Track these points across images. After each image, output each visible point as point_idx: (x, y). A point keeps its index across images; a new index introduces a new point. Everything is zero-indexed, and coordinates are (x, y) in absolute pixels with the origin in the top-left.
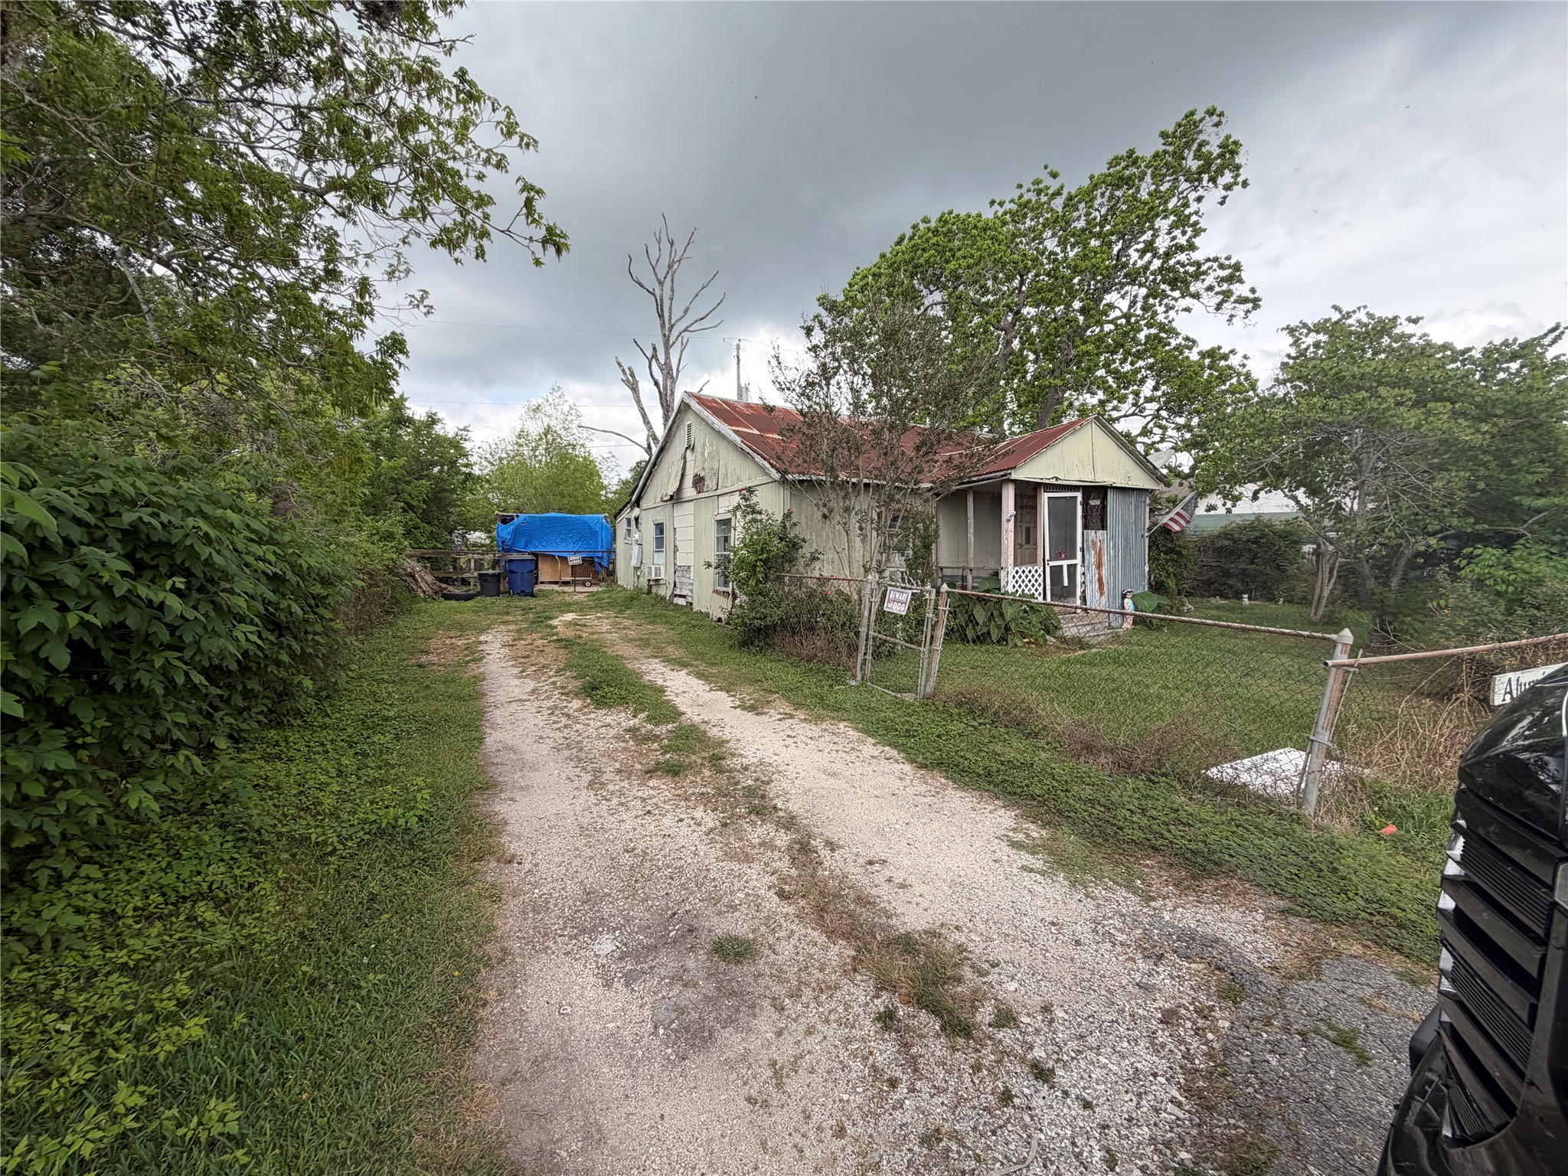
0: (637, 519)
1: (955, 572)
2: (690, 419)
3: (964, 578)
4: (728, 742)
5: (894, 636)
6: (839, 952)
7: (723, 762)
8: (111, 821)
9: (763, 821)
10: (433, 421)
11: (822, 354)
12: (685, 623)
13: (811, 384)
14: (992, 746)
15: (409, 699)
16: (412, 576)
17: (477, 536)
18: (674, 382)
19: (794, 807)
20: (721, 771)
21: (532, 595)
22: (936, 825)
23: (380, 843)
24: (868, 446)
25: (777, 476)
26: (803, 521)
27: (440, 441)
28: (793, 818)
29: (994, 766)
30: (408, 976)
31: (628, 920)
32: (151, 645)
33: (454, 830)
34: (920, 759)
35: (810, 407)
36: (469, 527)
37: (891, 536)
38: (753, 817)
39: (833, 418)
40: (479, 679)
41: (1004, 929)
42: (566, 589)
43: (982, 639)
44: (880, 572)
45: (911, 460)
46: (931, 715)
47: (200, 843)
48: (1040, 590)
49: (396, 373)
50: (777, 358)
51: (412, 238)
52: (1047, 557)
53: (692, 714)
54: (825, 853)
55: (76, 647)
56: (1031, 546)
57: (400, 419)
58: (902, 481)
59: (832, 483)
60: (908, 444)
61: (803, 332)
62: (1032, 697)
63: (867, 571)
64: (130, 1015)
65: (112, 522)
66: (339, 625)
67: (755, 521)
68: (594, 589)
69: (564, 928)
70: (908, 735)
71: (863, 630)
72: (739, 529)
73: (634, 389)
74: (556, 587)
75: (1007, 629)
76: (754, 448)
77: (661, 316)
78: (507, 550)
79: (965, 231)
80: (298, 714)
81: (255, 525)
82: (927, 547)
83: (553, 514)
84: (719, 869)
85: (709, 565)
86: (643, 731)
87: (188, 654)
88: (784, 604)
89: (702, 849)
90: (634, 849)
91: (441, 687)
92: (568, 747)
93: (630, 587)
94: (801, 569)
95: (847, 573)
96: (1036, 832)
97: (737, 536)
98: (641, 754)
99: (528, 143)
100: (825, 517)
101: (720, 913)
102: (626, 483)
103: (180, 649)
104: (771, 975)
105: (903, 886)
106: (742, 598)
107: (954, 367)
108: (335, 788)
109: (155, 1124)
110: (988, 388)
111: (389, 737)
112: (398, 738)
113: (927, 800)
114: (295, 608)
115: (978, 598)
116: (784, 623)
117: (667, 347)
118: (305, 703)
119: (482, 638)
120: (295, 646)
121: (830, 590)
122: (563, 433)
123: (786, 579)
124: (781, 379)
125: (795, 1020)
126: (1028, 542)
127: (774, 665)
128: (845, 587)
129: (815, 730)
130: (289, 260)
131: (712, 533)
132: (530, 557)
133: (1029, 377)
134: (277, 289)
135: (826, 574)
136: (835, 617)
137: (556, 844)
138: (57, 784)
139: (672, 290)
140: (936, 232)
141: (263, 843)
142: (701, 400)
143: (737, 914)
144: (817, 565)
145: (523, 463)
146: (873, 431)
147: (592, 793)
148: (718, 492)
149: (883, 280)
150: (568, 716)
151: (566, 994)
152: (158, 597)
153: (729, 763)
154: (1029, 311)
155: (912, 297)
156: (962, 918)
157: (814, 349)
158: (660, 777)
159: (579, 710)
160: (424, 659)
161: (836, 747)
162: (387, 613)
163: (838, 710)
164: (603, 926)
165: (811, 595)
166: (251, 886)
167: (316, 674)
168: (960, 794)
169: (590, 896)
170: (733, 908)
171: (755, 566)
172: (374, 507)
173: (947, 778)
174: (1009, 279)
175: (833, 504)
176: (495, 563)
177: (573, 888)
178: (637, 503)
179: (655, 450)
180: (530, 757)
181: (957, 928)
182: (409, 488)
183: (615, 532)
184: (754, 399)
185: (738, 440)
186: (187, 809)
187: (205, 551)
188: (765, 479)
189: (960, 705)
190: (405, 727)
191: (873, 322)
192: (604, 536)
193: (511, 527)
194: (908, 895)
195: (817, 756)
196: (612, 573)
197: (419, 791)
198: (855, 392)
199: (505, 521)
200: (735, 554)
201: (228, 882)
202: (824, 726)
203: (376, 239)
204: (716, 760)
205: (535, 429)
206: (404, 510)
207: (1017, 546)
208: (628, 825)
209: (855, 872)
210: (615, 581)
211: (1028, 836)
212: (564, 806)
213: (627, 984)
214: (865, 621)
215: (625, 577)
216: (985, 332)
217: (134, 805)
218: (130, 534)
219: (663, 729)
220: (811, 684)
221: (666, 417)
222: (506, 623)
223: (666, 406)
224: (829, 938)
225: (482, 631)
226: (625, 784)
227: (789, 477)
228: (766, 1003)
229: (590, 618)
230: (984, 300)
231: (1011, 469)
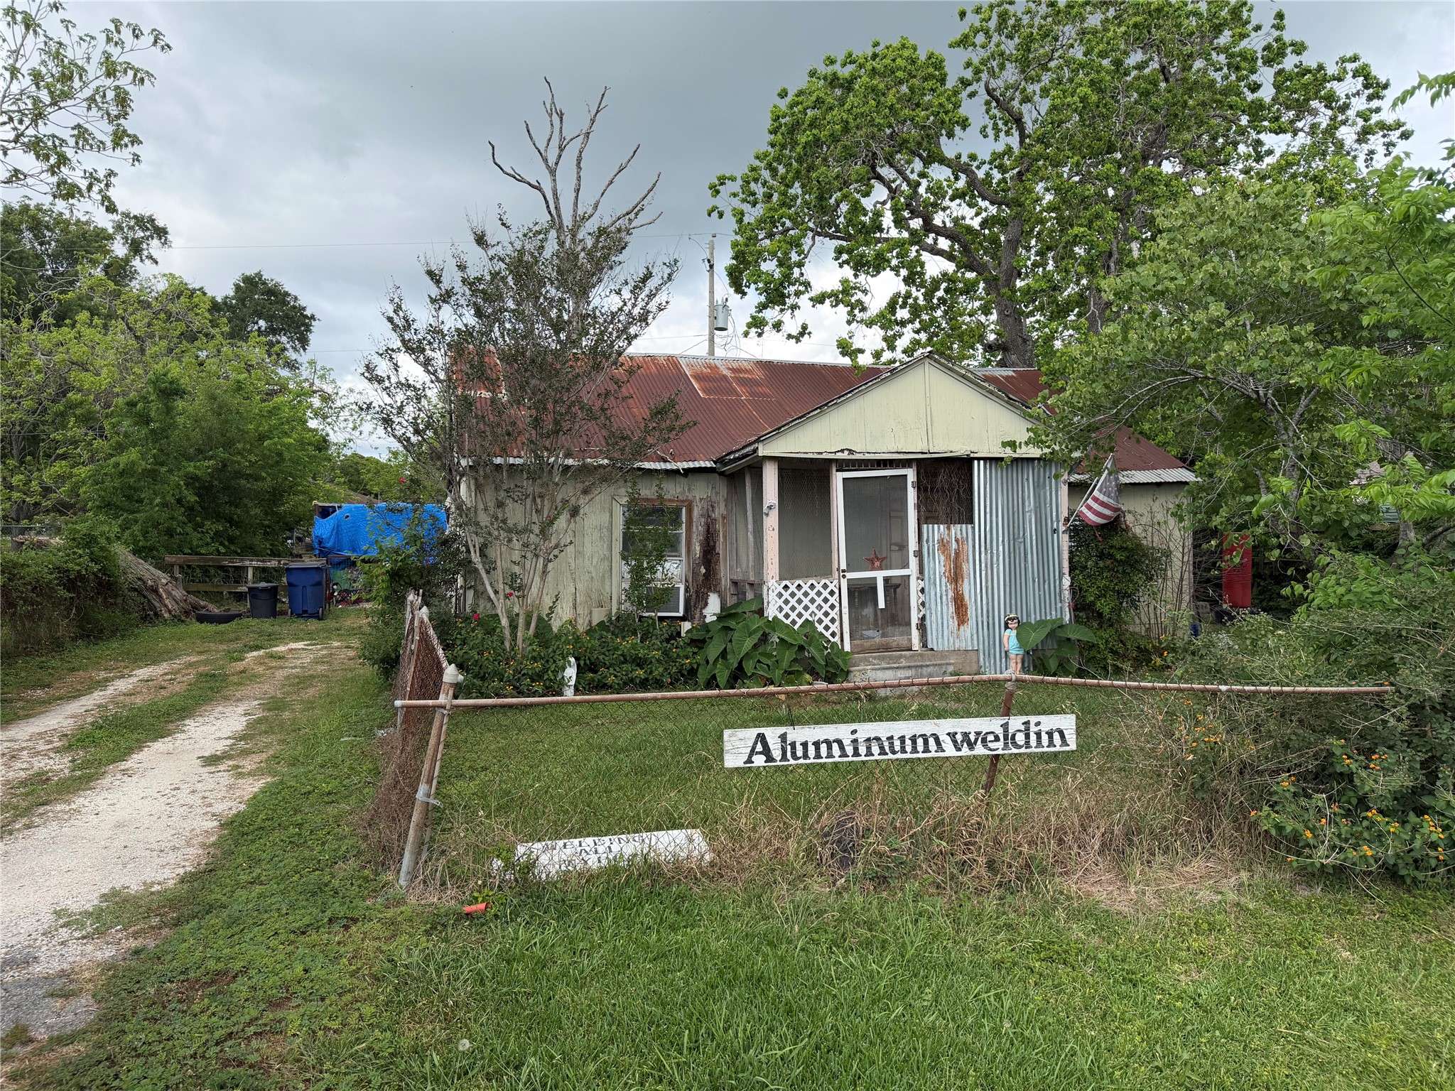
52: (843, 566)
231: (758, 441)
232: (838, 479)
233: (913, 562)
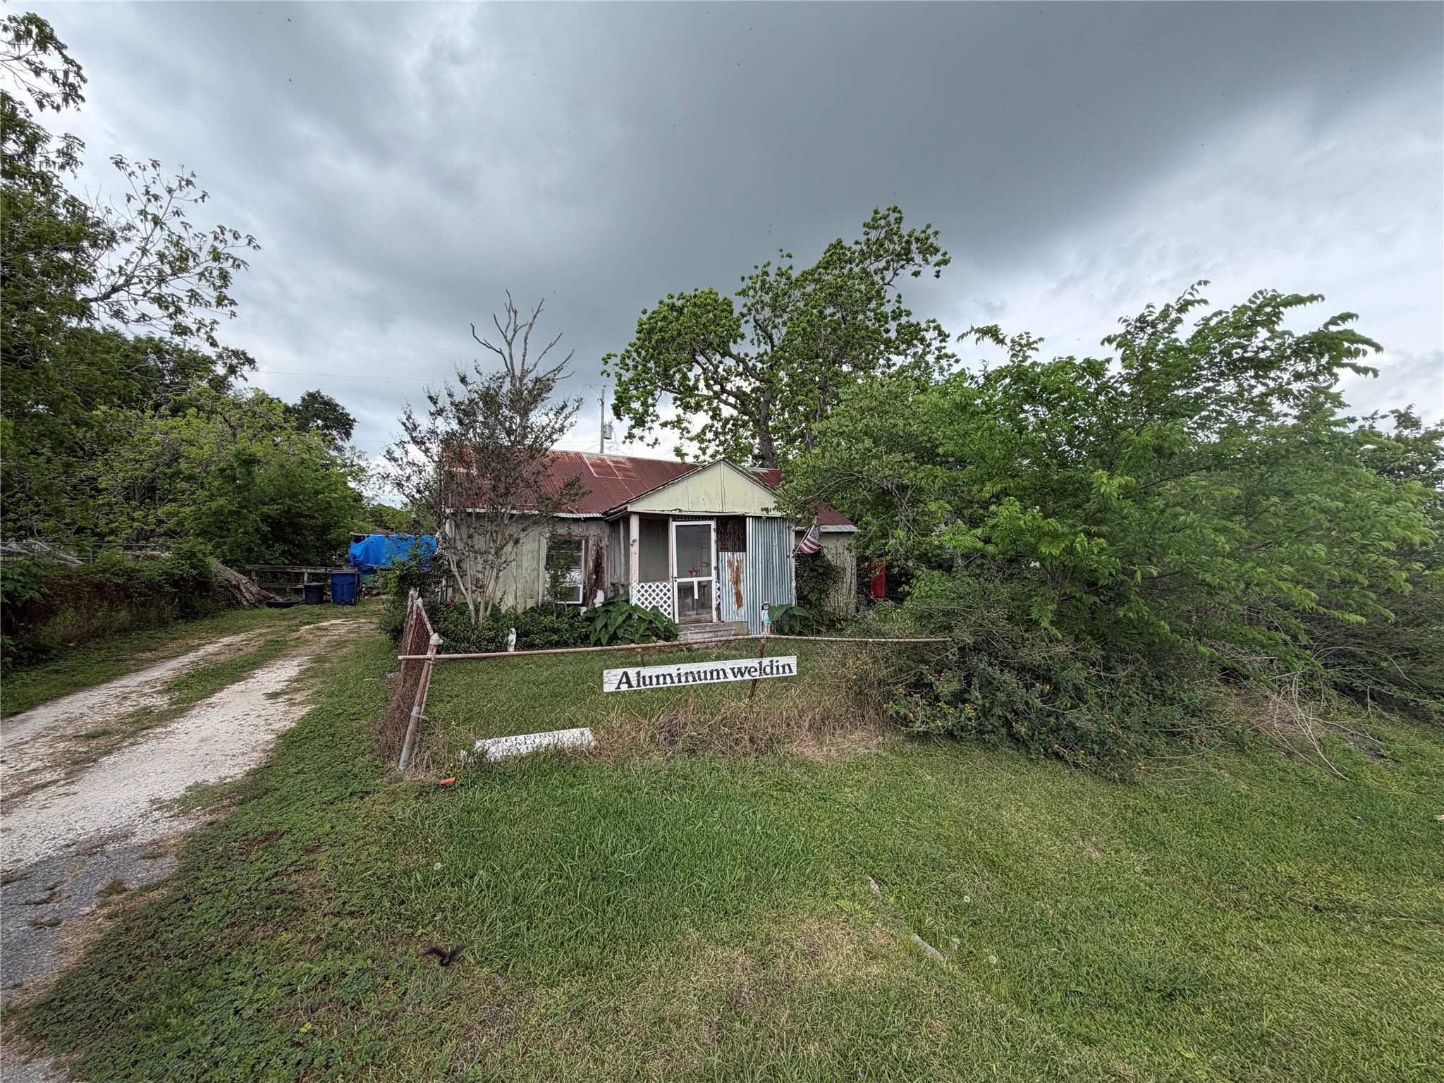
21: (352, 603)
48: (670, 602)
52: (676, 574)
78: (358, 564)
193: (362, 545)
199: (358, 540)
231: (627, 503)
232: (673, 525)
233: (714, 572)
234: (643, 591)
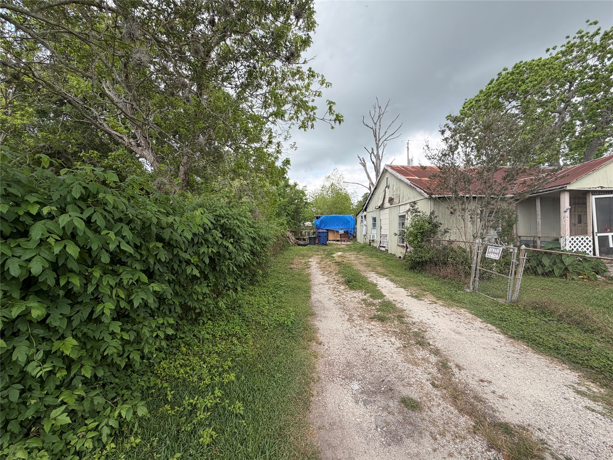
0: (365, 216)
1: (529, 239)
2: (387, 175)
3: (535, 242)
4: (405, 310)
5: (491, 269)
6: (465, 421)
7: (403, 319)
8: (215, 309)
9: (423, 348)
10: (296, 185)
11: (450, 141)
12: (385, 258)
13: (445, 155)
14: (559, 334)
15: (288, 280)
16: (288, 237)
17: (308, 224)
18: (380, 161)
19: (439, 345)
20: (402, 323)
21: (326, 245)
22: (521, 370)
23: (280, 328)
24: (475, 180)
25: (427, 196)
26: (440, 215)
27: (297, 191)
28: (438, 350)
29: (561, 345)
30: (289, 378)
31: (365, 378)
32: (225, 258)
33: (302, 328)
34: (510, 333)
35: (444, 165)
36: (306, 220)
37: (489, 221)
38: (418, 346)
39: (455, 168)
40: (309, 275)
41: (574, 439)
42: (338, 243)
43: (549, 274)
44: (483, 239)
45: (500, 184)
46: (516, 311)
47: (234, 319)
48: (591, 249)
49: (287, 172)
50: (427, 146)
51: (292, 126)
52: (596, 230)
53: (389, 297)
54: (456, 370)
55: (210, 258)
56: (582, 225)
57: (287, 186)
58: (495, 194)
59: (456, 198)
60: (498, 177)
61: (440, 133)
62: (589, 310)
63: (475, 238)
64: (218, 367)
65: (219, 223)
66: (268, 254)
67: (417, 216)
68: (348, 243)
69: (340, 375)
70: (501, 319)
71: (473, 266)
72: (409, 219)
73: (364, 165)
74: (334, 242)
75: (566, 269)
76: (416, 185)
77: (375, 136)
78: (318, 228)
79: (531, 69)
80: (257, 281)
81: (250, 222)
82: (510, 226)
83: (334, 215)
84: (403, 367)
85: (396, 235)
86: (369, 301)
87: (233, 261)
88: (431, 252)
89: (395, 355)
90: (366, 349)
91: (297, 276)
92: (340, 304)
93: (362, 242)
94: (439, 236)
95: (464, 238)
96: (595, 388)
97: (408, 222)
98: (368, 311)
99: (329, 85)
100: (452, 213)
101: (404, 386)
102: (360, 202)
103: (231, 260)
104: (430, 422)
105: (502, 397)
106: (410, 249)
107: (527, 137)
108: (267, 307)
109: (224, 403)
110: (548, 144)
111: (282, 292)
112: (285, 293)
113: (516, 355)
114: (258, 248)
115: (546, 253)
116: (431, 261)
117: (378, 148)
118: (260, 278)
119: (310, 260)
120: (258, 260)
121: (455, 246)
122: (337, 185)
123: (432, 241)
124: (429, 154)
125: (443, 447)
126: (580, 222)
127: (426, 279)
128: (462, 245)
129: (448, 311)
130: (259, 140)
131: (397, 221)
132: (326, 231)
133: (577, 134)
134: (257, 150)
135: (452, 239)
136: (458, 259)
137: (336, 341)
138: (205, 296)
139: (380, 126)
140: (512, 74)
141: (249, 322)
142: (392, 167)
143: (412, 388)
144: (448, 235)
145: (323, 197)
146: (478, 173)
147: (349, 323)
148: (400, 204)
149: (482, 103)
150: (340, 292)
151: (341, 401)
152: (227, 244)
153: (406, 319)
154: (576, 99)
155: (499, 106)
156: (543, 426)
157: (446, 139)
158: (376, 321)
159: (344, 290)
160: (292, 266)
161: (459, 320)
162: (281, 250)
163: (460, 303)
164: (354, 377)
165: (445, 248)
166: (246, 335)
167: (263, 269)
168: (537, 356)
169: (349, 364)
170: (411, 385)
171: (417, 235)
172: (278, 215)
173: (528, 346)
174: (562, 86)
175: (456, 207)
176: (314, 233)
177: (342, 359)
178: (365, 210)
179: (372, 189)
180: (327, 306)
181: (539, 429)
182: (288, 208)
183: (356, 221)
184: (416, 164)
185: (409, 182)
186: (231, 308)
187: (238, 230)
188: (421, 198)
189: (535, 308)
190: (287, 289)
191: (477, 123)
192: (352, 223)
193: (319, 220)
194: (506, 403)
195: (450, 323)
196: (355, 237)
197: (291, 312)
198: (467, 155)
199: (317, 218)
200: (408, 230)
201: (240, 332)
202: (453, 309)
203: (282, 129)
204: (400, 318)
205: (328, 184)
206: (287, 216)
207: (572, 225)
208: (363, 339)
209: (473, 384)
210: (356, 240)
211: (589, 389)
212: (339, 327)
213: (364, 405)
214: (475, 262)
215: (360, 238)
216: (546, 116)
217: (220, 306)
218: (222, 226)
219: (376, 301)
220: (445, 289)
221: (377, 176)
222: (318, 255)
223: (377, 171)
224: (460, 412)
225: (310, 257)
226: (362, 321)
227: (433, 196)
228: (428, 434)
229: (347, 254)
230: (544, 100)
231: (567, 184)
234: (572, 242)
